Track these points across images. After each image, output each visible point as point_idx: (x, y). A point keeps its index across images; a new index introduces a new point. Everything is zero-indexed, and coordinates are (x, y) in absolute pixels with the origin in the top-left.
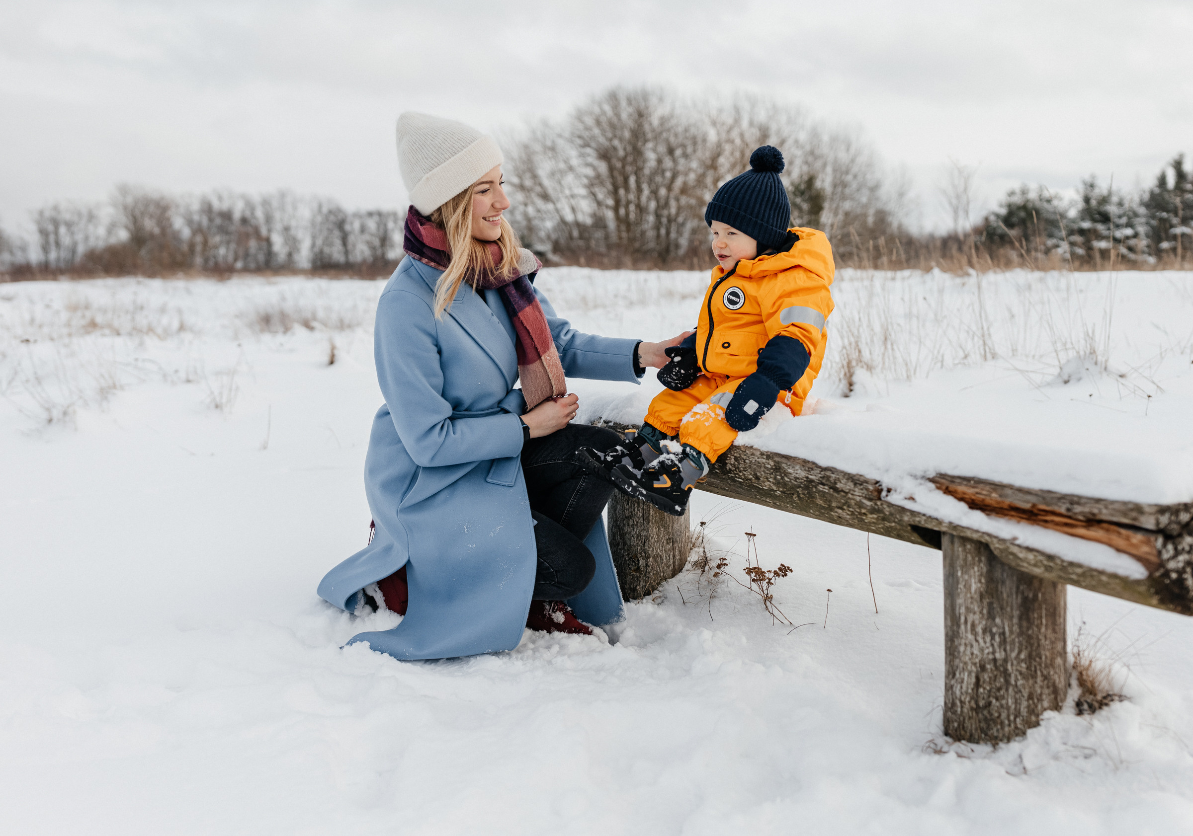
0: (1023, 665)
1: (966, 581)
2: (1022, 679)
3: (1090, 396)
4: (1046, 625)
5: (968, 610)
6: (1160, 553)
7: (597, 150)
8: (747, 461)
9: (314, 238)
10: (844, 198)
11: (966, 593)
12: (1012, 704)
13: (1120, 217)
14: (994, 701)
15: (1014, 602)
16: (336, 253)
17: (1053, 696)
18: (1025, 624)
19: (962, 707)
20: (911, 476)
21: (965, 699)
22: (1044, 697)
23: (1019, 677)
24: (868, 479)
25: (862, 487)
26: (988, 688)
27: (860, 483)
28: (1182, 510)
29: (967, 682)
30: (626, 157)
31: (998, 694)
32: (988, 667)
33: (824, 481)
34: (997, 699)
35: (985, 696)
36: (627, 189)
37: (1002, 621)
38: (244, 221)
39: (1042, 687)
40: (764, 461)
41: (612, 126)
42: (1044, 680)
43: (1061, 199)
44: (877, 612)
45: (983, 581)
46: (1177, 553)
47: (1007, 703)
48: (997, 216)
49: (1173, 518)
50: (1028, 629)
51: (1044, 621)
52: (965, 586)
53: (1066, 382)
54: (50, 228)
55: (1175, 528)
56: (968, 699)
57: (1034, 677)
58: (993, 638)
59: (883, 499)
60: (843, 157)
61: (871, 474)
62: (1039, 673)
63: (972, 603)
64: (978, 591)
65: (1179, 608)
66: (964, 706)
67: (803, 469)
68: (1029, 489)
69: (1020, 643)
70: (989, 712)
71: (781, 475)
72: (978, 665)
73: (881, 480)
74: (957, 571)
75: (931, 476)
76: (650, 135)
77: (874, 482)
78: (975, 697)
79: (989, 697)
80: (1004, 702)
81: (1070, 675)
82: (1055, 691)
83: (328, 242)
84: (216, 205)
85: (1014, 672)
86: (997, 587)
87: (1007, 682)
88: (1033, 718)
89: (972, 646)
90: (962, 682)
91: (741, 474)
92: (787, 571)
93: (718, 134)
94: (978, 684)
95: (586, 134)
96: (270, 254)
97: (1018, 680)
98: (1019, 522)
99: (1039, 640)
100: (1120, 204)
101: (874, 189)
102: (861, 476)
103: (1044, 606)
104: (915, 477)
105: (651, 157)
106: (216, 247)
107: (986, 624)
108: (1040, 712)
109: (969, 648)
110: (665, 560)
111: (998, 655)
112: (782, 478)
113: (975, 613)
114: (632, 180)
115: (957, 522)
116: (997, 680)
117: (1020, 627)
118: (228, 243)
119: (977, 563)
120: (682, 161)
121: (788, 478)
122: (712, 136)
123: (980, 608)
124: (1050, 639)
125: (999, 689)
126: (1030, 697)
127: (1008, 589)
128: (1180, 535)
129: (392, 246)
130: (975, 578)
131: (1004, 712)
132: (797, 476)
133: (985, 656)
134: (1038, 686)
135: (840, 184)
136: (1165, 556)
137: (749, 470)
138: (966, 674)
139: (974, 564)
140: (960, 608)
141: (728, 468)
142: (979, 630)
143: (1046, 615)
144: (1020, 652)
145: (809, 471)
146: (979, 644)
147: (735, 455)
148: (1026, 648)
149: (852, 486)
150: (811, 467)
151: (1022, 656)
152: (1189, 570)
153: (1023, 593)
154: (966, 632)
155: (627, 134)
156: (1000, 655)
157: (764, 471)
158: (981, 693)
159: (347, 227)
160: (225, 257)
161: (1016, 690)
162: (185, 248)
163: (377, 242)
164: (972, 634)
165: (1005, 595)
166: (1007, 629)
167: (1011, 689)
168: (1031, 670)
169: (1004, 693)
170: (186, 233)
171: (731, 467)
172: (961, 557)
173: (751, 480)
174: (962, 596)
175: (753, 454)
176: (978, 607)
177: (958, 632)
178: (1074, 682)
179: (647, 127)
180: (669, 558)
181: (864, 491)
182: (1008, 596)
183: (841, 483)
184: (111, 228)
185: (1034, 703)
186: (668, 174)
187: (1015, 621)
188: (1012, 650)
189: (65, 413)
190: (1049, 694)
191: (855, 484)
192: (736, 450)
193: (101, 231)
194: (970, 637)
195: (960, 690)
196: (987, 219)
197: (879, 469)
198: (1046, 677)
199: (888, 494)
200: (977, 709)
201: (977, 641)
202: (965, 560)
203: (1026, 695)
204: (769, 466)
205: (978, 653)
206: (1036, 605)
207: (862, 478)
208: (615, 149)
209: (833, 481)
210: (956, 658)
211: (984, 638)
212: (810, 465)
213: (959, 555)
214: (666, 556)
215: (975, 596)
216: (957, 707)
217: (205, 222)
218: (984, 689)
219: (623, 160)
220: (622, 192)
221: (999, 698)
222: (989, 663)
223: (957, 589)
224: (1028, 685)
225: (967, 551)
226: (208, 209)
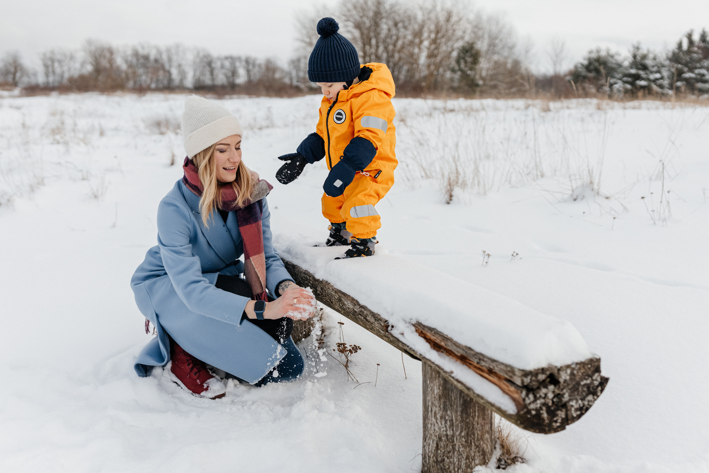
0: (463, 439)
1: (432, 387)
2: (462, 448)
3: (584, 213)
4: (478, 416)
5: (432, 403)
6: (524, 400)
7: (354, 23)
8: (326, 291)
9: (195, 71)
10: (494, 53)
11: (432, 394)
12: (456, 461)
13: (653, 67)
14: (446, 459)
15: (458, 403)
16: (207, 80)
17: (482, 457)
18: (464, 415)
19: (429, 460)
20: (404, 320)
21: (431, 455)
22: (476, 458)
23: (461, 446)
24: (382, 318)
25: (378, 322)
26: (443, 451)
27: (377, 319)
28: (540, 373)
29: (432, 446)
30: (370, 28)
31: (448, 455)
32: (443, 438)
33: (361, 314)
34: (448, 458)
35: (441, 455)
36: (370, 45)
37: (451, 413)
38: (156, 61)
39: (475, 452)
40: (334, 294)
41: (363, 9)
42: (476, 448)
43: (620, 55)
44: (406, 378)
45: (441, 388)
46: (536, 399)
47: (454, 461)
48: (582, 65)
49: (534, 378)
50: (467, 418)
51: (477, 414)
52: (431, 390)
53: (575, 200)
54: (49, 63)
55: (535, 384)
56: (432, 456)
57: (470, 446)
58: (446, 422)
59: (389, 331)
60: (494, 29)
61: (384, 316)
62: (473, 444)
63: (435, 400)
64: (438, 394)
65: (538, 431)
66: (430, 459)
67: (352, 304)
68: (460, 344)
69: (462, 427)
70: (443, 465)
71: (342, 304)
72: (438, 437)
73: (389, 320)
74: (428, 380)
75: (414, 323)
76: (384, 15)
77: (385, 321)
78: (436, 455)
79: (443, 456)
80: (451, 460)
81: (496, 442)
82: (484, 454)
83: (203, 74)
84: (141, 52)
85: (458, 443)
86: (449, 393)
87: (454, 449)
88: (469, 470)
89: (434, 425)
90: (429, 445)
91: (324, 298)
92: (357, 349)
93: (424, 15)
94: (437, 448)
95: (348, 14)
96: (170, 80)
97: (460, 447)
98: (456, 361)
99: (473, 425)
100: (654, 59)
101: (511, 48)
102: (379, 315)
103: (477, 405)
104: (406, 322)
105: (384, 27)
106: (141, 76)
107: (442, 414)
108: (473, 467)
109: (433, 426)
110: (299, 329)
111: (448, 433)
112: (342, 306)
113: (436, 407)
114: (374, 41)
115: (424, 355)
116: (448, 447)
117: (462, 417)
118: (147, 73)
119: (438, 378)
120: (402, 30)
121: (345, 307)
122: (420, 17)
123: (439, 404)
124: (481, 424)
125: (449, 452)
126: (467, 458)
127: (455, 395)
128: (539, 388)
129: (238, 76)
130: (436, 386)
131: (452, 466)
132: (349, 306)
133: (441, 432)
134: (473, 451)
135: (492, 45)
136: (528, 401)
137: (327, 297)
138: (431, 441)
139: (436, 378)
140: (428, 402)
141: (318, 293)
142: (438, 416)
143: (478, 410)
144: (461, 432)
145: (354, 306)
146: (438, 425)
147: (321, 286)
148: (465, 429)
149: (374, 321)
150: (356, 303)
151: (463, 434)
152: (544, 408)
153: (464, 398)
154: (432, 417)
155: (371, 14)
156: (450, 433)
157: (334, 300)
158: (439, 453)
159: (213, 65)
160: (145, 81)
161: (458, 453)
162: (123, 75)
163: (230, 74)
164: (435, 418)
165: (453, 398)
166: (454, 418)
167: (456, 453)
168: (468, 443)
169: (452, 455)
170: (124, 67)
171: (319, 292)
172: (429, 372)
173: (329, 302)
174: (430, 395)
175: (328, 288)
176: (438, 404)
177: (427, 416)
178: (498, 446)
179: (382, 10)
180: (302, 328)
181: (379, 325)
182: (455, 399)
183: (369, 317)
184: (83, 64)
185: (469, 461)
186: (394, 38)
187: (459, 413)
188: (457, 430)
189: (9, 201)
190: (479, 456)
191: (375, 320)
192: (321, 284)
193: (77, 65)
194: (434, 420)
195: (428, 449)
196: (576, 67)
197: (388, 313)
198: (477, 446)
199: (392, 328)
200: (437, 462)
201: (437, 423)
202: (431, 375)
203: (465, 457)
204: (336, 297)
205: (438, 430)
206: (472, 404)
207: (379, 316)
208: (364, 23)
209: (365, 315)
210: (427, 430)
211: (441, 422)
212: (355, 302)
213: (428, 372)
214: (300, 328)
215: (437, 397)
216: (427, 459)
217: (134, 61)
218: (441, 451)
219: (369, 29)
220: (367, 47)
221: (449, 458)
222: (444, 437)
223: (427, 390)
224: (466, 451)
225: (433, 370)
226: (136, 54)
